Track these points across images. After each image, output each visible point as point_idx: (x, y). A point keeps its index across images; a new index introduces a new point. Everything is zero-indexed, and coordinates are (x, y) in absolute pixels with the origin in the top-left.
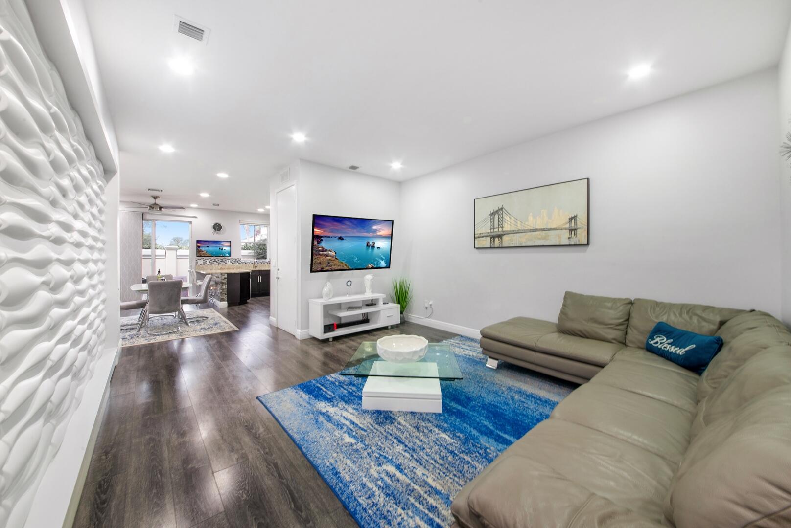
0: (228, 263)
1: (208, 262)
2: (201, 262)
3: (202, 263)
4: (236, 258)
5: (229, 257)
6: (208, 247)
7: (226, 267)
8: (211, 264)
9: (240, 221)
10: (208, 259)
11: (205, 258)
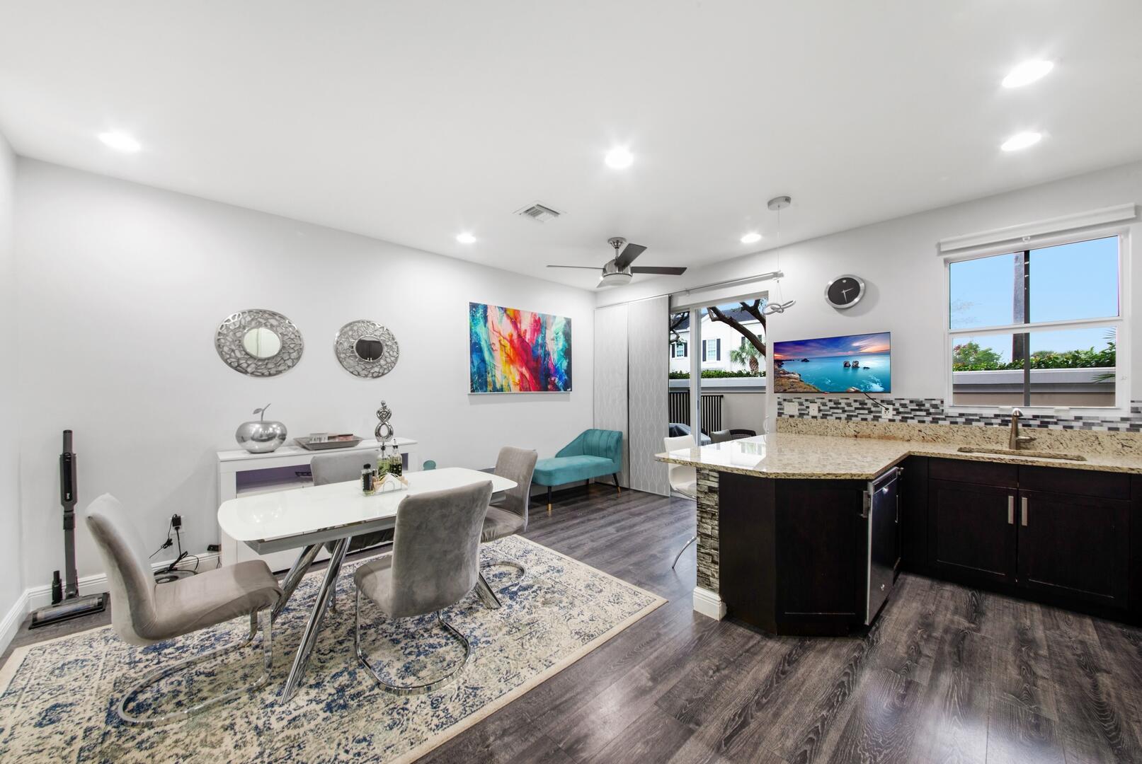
0: (887, 415)
1: (813, 410)
2: (792, 409)
3: (796, 413)
4: (921, 398)
5: (886, 397)
6: (805, 360)
7: (878, 432)
8: (824, 416)
9: (939, 245)
10: (813, 402)
11: (804, 397)
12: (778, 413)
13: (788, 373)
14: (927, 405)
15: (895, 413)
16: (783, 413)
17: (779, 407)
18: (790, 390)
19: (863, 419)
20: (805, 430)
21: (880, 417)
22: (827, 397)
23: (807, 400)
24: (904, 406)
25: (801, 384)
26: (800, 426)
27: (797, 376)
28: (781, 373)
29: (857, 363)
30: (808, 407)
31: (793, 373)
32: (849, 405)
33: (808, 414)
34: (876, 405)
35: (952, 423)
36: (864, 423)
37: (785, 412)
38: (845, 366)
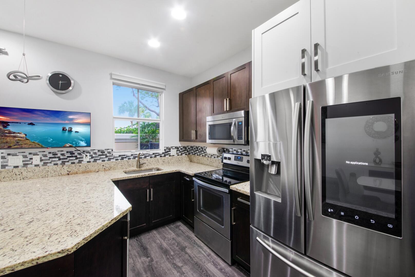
0: (86, 159)
1: (36, 160)
2: (16, 161)
3: (21, 164)
4: (103, 148)
5: (88, 149)
6: (32, 124)
7: (81, 169)
8: (45, 164)
9: (112, 74)
10: (35, 154)
11: (27, 151)
12: (2, 166)
13: (14, 133)
14: (106, 152)
15: (90, 157)
16: (7, 165)
17: (2, 160)
18: (15, 147)
19: (72, 163)
20: (29, 176)
21: (82, 161)
22: (47, 151)
23: (30, 154)
24: (95, 153)
25: (27, 141)
26: (25, 174)
27: (23, 135)
28: (6, 133)
29: (71, 128)
30: (32, 159)
31: (19, 133)
32: (63, 155)
33: (31, 164)
34: (80, 154)
35: (116, 160)
36: (73, 165)
37: (9, 164)
38: (63, 130)
